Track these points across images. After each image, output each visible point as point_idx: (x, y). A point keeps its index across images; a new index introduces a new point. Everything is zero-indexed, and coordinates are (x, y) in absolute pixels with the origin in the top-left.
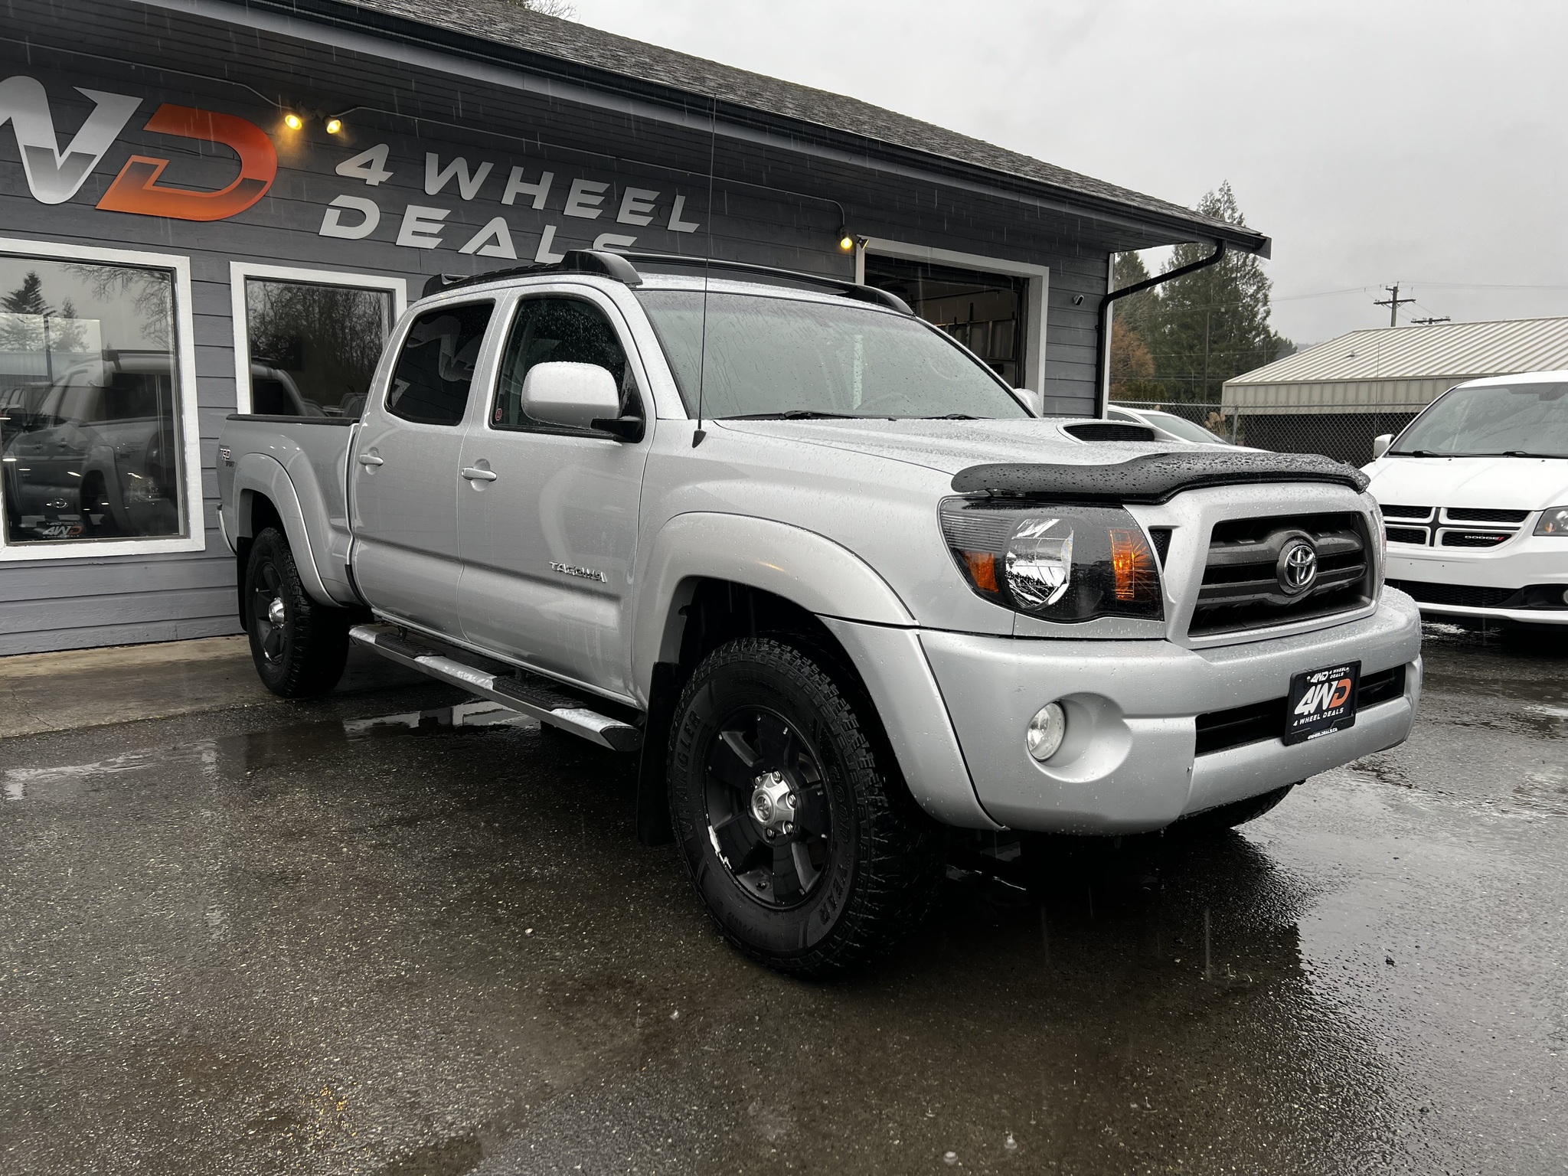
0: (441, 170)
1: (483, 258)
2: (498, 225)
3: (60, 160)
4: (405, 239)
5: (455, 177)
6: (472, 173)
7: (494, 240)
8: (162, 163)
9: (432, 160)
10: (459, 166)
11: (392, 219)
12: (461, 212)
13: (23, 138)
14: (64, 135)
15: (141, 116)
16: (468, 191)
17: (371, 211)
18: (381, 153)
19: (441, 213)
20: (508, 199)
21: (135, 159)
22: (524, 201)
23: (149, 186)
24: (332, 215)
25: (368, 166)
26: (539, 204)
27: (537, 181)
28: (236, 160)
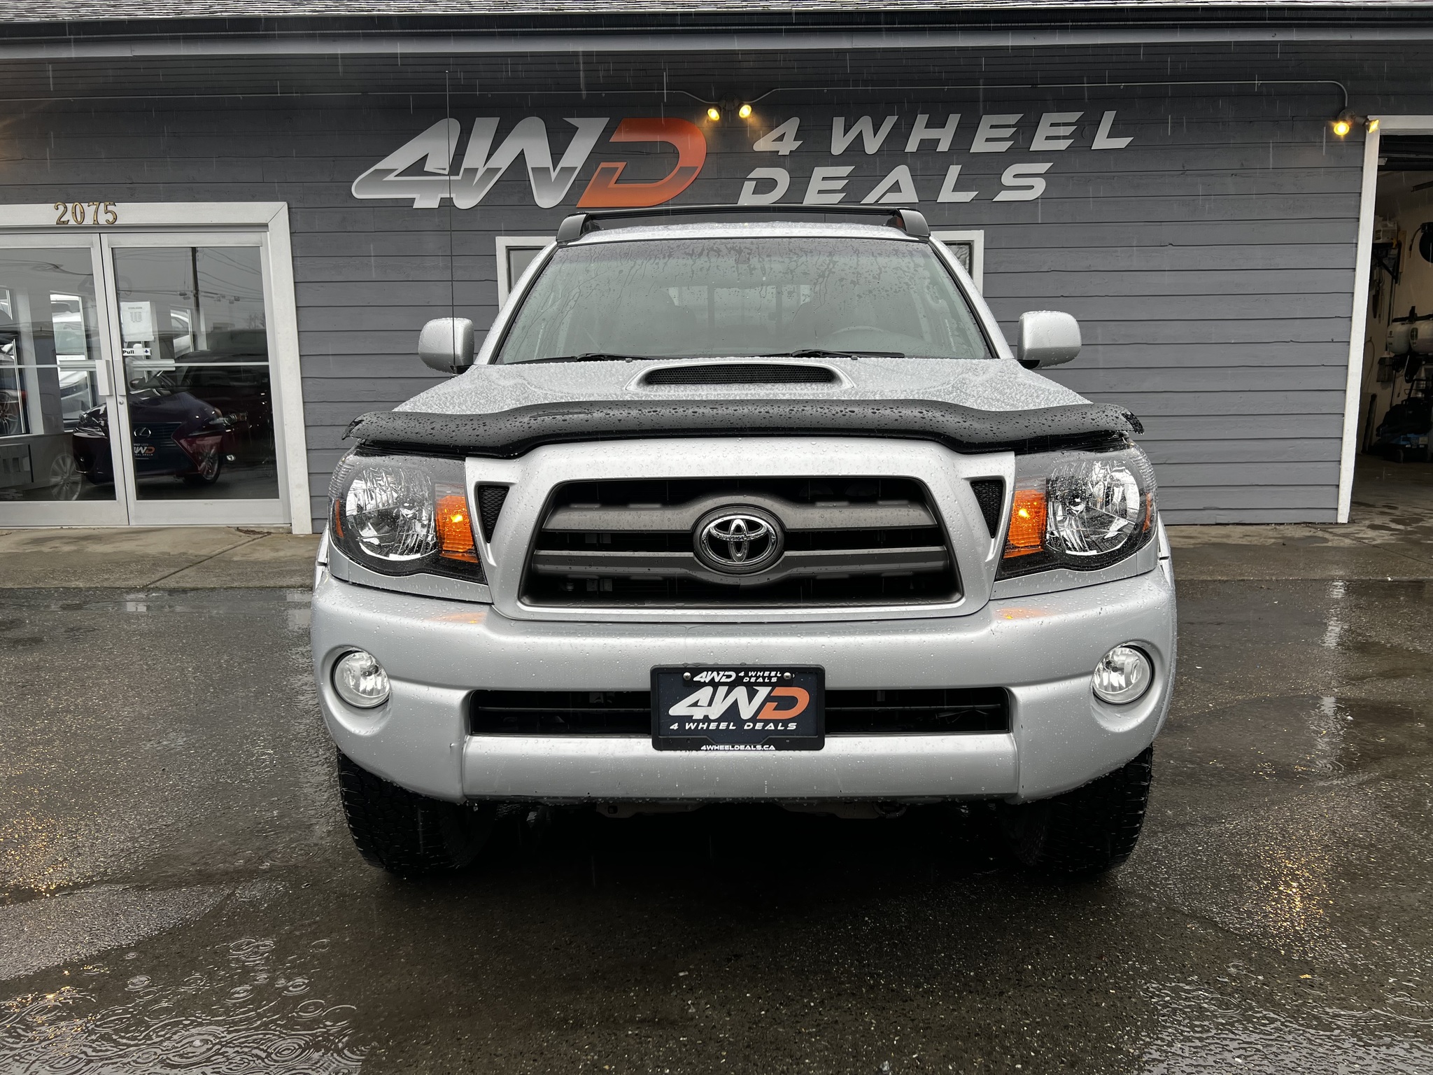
2: (901, 174)
3: (554, 175)
6: (876, 131)
7: (896, 188)
8: (620, 166)
9: (839, 123)
10: (865, 124)
12: (865, 166)
13: (531, 163)
14: (557, 155)
15: (608, 132)
16: (872, 145)
17: (782, 178)
18: (792, 126)
19: (846, 170)
20: (912, 146)
21: (603, 165)
22: (928, 146)
23: (612, 184)
24: (749, 186)
25: (781, 138)
26: (943, 147)
27: (942, 125)
28: (675, 153)
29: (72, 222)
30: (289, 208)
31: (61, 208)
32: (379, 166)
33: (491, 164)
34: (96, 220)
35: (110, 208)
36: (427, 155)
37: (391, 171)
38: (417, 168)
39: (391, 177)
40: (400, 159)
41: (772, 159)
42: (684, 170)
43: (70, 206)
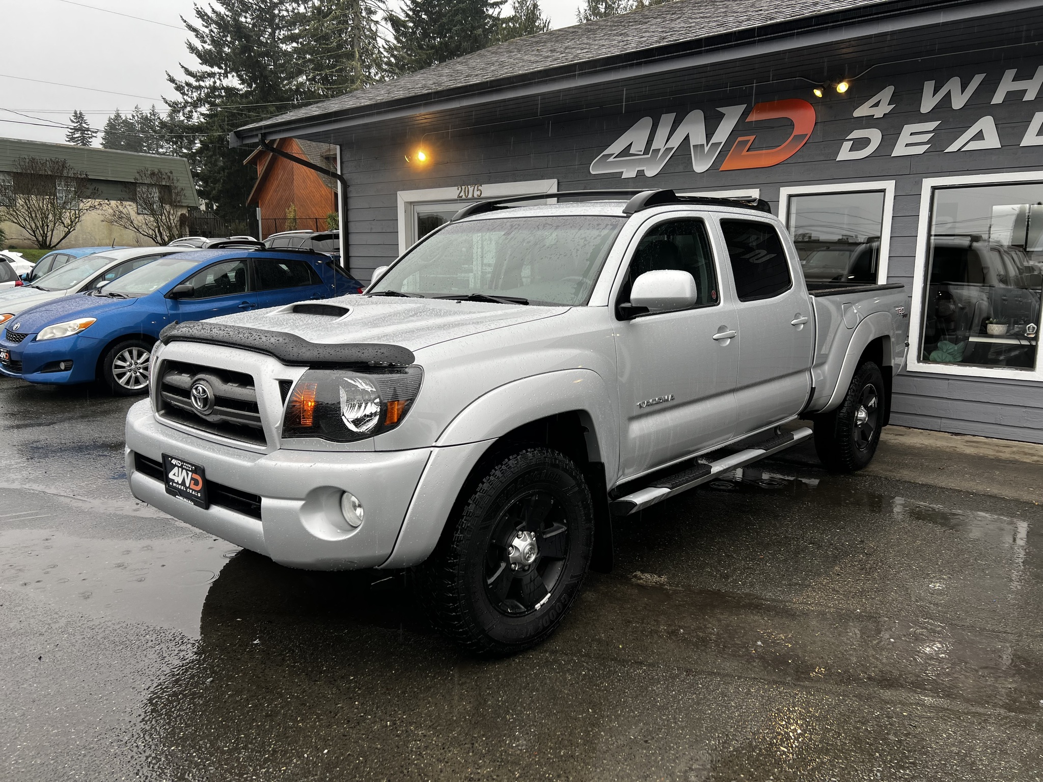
0: (935, 92)
1: (967, 153)
2: (987, 124)
3: (706, 149)
4: (899, 150)
5: (949, 94)
6: (963, 88)
7: (979, 136)
8: (752, 138)
9: (929, 86)
10: (953, 85)
11: (889, 139)
12: (951, 120)
13: (693, 142)
14: (709, 135)
15: (745, 114)
16: (958, 102)
17: (875, 136)
18: (887, 93)
19: (932, 125)
20: (998, 98)
21: (740, 139)
22: (1014, 97)
23: (744, 153)
24: (847, 145)
25: (876, 105)
26: (1030, 96)
27: (1030, 76)
28: (792, 125)
29: (464, 197)
30: (558, 183)
31: (460, 188)
32: (605, 153)
33: (669, 145)
34: (473, 195)
35: (480, 188)
36: (632, 143)
37: (610, 155)
38: (626, 152)
39: (611, 159)
40: (616, 147)
41: (868, 122)
42: (799, 137)
43: (463, 187)
